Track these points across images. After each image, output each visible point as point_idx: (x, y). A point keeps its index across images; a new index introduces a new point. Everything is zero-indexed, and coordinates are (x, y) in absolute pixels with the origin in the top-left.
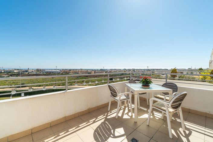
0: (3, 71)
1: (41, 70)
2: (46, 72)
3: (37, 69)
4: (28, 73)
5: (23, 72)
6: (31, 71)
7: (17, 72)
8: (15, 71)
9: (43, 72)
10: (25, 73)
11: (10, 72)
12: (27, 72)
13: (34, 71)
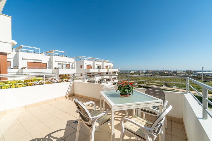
0: (157, 72)
1: (191, 72)
2: (197, 75)
3: (186, 71)
4: (176, 75)
5: (172, 73)
6: (179, 73)
7: (167, 73)
8: (166, 72)
9: (194, 73)
10: (173, 74)
11: (161, 73)
12: (175, 73)
13: (182, 72)
